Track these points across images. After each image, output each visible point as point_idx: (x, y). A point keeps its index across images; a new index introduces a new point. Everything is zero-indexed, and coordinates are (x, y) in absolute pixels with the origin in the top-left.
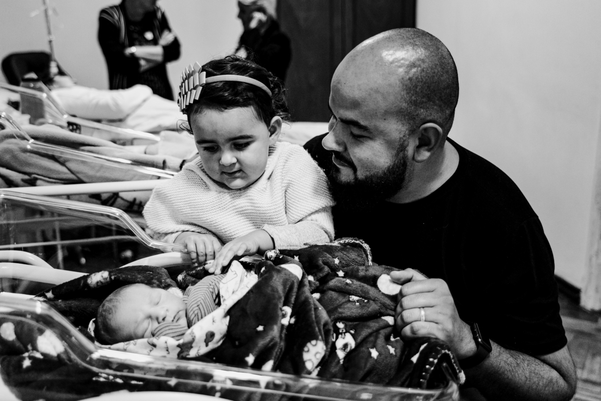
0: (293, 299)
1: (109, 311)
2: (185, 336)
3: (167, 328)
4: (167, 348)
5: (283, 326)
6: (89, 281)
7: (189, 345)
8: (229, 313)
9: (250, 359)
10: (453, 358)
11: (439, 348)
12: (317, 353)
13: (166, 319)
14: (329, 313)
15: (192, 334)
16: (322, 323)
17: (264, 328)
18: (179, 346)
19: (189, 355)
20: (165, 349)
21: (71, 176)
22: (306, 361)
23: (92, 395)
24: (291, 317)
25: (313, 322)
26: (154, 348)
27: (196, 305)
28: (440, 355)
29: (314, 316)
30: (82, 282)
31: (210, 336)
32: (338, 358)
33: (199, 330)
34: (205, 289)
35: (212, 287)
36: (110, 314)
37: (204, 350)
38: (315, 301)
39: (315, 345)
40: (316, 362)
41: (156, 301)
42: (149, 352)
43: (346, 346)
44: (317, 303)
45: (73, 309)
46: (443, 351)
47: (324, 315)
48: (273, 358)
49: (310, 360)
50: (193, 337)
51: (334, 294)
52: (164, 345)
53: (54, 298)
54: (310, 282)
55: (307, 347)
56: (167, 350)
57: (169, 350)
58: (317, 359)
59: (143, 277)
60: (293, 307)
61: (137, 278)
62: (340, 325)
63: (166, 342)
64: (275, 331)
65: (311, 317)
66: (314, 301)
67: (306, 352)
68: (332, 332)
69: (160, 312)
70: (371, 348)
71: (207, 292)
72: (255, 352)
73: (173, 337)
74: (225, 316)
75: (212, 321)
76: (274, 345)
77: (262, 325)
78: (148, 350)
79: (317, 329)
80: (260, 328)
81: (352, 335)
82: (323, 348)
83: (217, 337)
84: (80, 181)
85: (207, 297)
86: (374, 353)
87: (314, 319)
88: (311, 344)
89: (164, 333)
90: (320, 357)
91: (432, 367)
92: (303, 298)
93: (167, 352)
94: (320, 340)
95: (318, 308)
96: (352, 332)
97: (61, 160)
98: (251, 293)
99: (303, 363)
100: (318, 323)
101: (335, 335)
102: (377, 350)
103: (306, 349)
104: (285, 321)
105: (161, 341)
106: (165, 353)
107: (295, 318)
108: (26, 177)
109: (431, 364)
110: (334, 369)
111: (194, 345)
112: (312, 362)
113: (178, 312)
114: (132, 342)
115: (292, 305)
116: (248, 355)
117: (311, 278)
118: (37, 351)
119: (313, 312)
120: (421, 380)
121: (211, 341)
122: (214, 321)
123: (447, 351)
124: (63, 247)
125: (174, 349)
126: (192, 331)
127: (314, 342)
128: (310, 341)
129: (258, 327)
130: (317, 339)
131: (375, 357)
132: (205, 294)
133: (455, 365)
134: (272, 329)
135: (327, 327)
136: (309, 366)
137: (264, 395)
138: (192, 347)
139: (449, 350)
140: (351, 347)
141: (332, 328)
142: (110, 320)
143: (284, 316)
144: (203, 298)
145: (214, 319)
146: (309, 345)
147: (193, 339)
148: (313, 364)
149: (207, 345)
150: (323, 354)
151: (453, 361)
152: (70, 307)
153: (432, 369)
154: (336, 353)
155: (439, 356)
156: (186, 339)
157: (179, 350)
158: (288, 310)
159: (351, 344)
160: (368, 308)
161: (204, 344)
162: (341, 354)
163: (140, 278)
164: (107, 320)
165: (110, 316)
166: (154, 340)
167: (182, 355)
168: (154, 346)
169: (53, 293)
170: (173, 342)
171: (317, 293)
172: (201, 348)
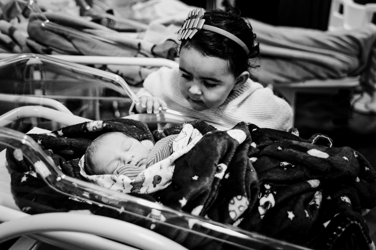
0: (230, 159)
1: (92, 150)
2: (137, 177)
3: (128, 169)
4: (124, 184)
5: (216, 179)
6: (88, 126)
7: (140, 184)
8: (176, 163)
9: (183, 202)
10: (363, 229)
11: (348, 219)
12: (241, 206)
13: (131, 163)
14: (259, 174)
15: (143, 176)
16: (250, 182)
17: (198, 178)
18: (131, 184)
19: (140, 192)
20: (122, 185)
21: (74, 50)
22: (230, 211)
23: (64, 210)
24: (226, 173)
25: (242, 181)
26: (115, 183)
27: (155, 154)
28: (349, 225)
29: (244, 176)
30: (83, 126)
31: (158, 179)
32: (259, 213)
33: (149, 174)
34: (166, 144)
35: (171, 143)
36: (92, 152)
37: (152, 190)
38: (250, 163)
39: (240, 200)
40: (239, 214)
41: (128, 148)
42: (112, 185)
43: (267, 203)
44: (251, 166)
45: (73, 145)
46: (352, 222)
47: (254, 176)
48: (203, 203)
49: (234, 211)
50: (143, 178)
51: (267, 160)
52: (122, 182)
53: (63, 135)
54: (251, 148)
55: (233, 200)
56: (124, 186)
57: (125, 186)
58: (241, 211)
59: (128, 128)
60: (229, 164)
61: (123, 128)
62: (268, 187)
63: (123, 180)
64: (207, 182)
65: (241, 176)
66: (248, 164)
67: (231, 204)
68: (259, 191)
69: (127, 156)
70: (289, 211)
71: (166, 146)
72: (188, 197)
73: (129, 177)
74: (172, 165)
75: (160, 168)
76: (205, 193)
77: (197, 175)
78: (111, 184)
79: (244, 186)
80: (195, 178)
81: (274, 195)
82: (246, 203)
83: (164, 181)
84: (80, 54)
85: (165, 150)
86: (291, 215)
87: (244, 178)
88: (237, 198)
89: (125, 173)
90: (243, 209)
91: (339, 234)
92: (239, 160)
93: (123, 188)
94: (245, 196)
95: (250, 170)
96: (275, 193)
97: (68, 37)
98: (195, 150)
99: (228, 212)
100: (247, 182)
101: (261, 194)
102: (293, 213)
103: (232, 202)
104: (220, 176)
105: (119, 178)
106: (122, 188)
107: (229, 174)
108: (45, 48)
109: (339, 231)
110: (254, 222)
111: (143, 185)
112: (236, 213)
113: (142, 160)
114: (102, 175)
115: (228, 163)
116: (182, 199)
117: (254, 145)
118: (35, 171)
119: (244, 173)
120: (328, 244)
121: (158, 184)
122: (161, 168)
123: (356, 222)
124: (100, 101)
125: (128, 186)
126: (143, 174)
127: (239, 197)
128: (236, 196)
129: (194, 176)
130: (242, 195)
131: (291, 219)
132: (164, 147)
133: (364, 235)
134: (205, 180)
135: (255, 186)
136: (232, 215)
137: (190, 234)
138: (142, 186)
139: (358, 222)
140: (271, 206)
141: (259, 188)
142: (92, 156)
143: (218, 171)
144: (161, 149)
145: (161, 167)
146: (235, 198)
147: (143, 180)
148: (236, 215)
149: (155, 186)
150: (246, 207)
151: (363, 232)
152: (71, 143)
153: (339, 235)
154: (257, 209)
155: (347, 226)
156: (138, 179)
157: (132, 187)
158: (224, 167)
159: (271, 203)
160: (294, 173)
161: (152, 185)
162: (261, 211)
163: (125, 129)
164: (90, 156)
165: (92, 153)
166: (115, 177)
167: (133, 191)
168: (115, 181)
169: (63, 132)
170: (128, 180)
171: (255, 157)
172: (149, 187)
